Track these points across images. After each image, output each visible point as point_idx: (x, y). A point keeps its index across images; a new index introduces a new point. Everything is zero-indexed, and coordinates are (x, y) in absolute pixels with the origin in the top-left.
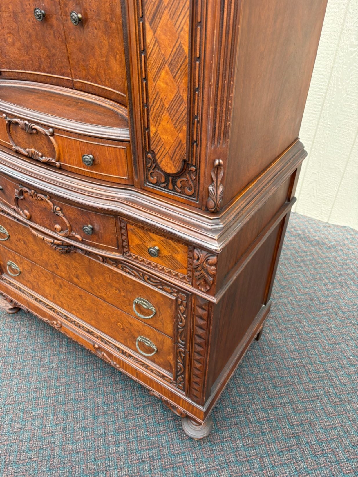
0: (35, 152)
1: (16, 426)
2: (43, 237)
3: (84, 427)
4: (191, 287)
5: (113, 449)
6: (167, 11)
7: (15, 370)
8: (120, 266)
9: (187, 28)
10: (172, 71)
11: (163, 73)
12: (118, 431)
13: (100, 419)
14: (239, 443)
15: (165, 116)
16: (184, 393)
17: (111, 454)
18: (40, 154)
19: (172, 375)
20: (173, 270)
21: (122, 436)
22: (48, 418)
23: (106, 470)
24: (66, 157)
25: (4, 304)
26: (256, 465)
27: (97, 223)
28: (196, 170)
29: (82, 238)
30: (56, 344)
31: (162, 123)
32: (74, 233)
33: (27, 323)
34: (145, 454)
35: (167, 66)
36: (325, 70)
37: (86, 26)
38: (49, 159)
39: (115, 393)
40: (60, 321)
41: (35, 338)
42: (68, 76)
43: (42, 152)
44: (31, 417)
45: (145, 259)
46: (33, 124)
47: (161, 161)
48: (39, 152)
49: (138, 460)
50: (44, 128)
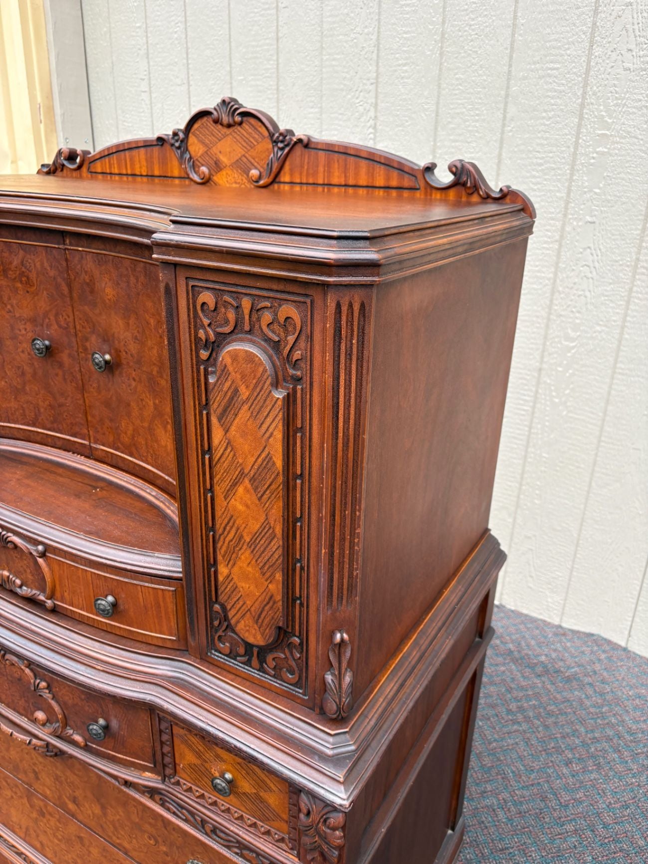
0: (8, 577)
2: (11, 731)
4: (296, 860)
6: (246, 407)
8: (157, 798)
9: (279, 435)
10: (256, 489)
11: (241, 490)
15: (245, 555)
18: (18, 582)
20: (261, 821)
24: (66, 594)
27: (116, 717)
28: (301, 644)
29: (86, 740)
31: (239, 563)
32: (71, 732)
35: (247, 481)
36: (529, 373)
37: (117, 373)
38: (34, 592)
42: (84, 439)
43: (21, 580)
45: (206, 794)
46: (9, 534)
47: (238, 622)
48: (17, 578)
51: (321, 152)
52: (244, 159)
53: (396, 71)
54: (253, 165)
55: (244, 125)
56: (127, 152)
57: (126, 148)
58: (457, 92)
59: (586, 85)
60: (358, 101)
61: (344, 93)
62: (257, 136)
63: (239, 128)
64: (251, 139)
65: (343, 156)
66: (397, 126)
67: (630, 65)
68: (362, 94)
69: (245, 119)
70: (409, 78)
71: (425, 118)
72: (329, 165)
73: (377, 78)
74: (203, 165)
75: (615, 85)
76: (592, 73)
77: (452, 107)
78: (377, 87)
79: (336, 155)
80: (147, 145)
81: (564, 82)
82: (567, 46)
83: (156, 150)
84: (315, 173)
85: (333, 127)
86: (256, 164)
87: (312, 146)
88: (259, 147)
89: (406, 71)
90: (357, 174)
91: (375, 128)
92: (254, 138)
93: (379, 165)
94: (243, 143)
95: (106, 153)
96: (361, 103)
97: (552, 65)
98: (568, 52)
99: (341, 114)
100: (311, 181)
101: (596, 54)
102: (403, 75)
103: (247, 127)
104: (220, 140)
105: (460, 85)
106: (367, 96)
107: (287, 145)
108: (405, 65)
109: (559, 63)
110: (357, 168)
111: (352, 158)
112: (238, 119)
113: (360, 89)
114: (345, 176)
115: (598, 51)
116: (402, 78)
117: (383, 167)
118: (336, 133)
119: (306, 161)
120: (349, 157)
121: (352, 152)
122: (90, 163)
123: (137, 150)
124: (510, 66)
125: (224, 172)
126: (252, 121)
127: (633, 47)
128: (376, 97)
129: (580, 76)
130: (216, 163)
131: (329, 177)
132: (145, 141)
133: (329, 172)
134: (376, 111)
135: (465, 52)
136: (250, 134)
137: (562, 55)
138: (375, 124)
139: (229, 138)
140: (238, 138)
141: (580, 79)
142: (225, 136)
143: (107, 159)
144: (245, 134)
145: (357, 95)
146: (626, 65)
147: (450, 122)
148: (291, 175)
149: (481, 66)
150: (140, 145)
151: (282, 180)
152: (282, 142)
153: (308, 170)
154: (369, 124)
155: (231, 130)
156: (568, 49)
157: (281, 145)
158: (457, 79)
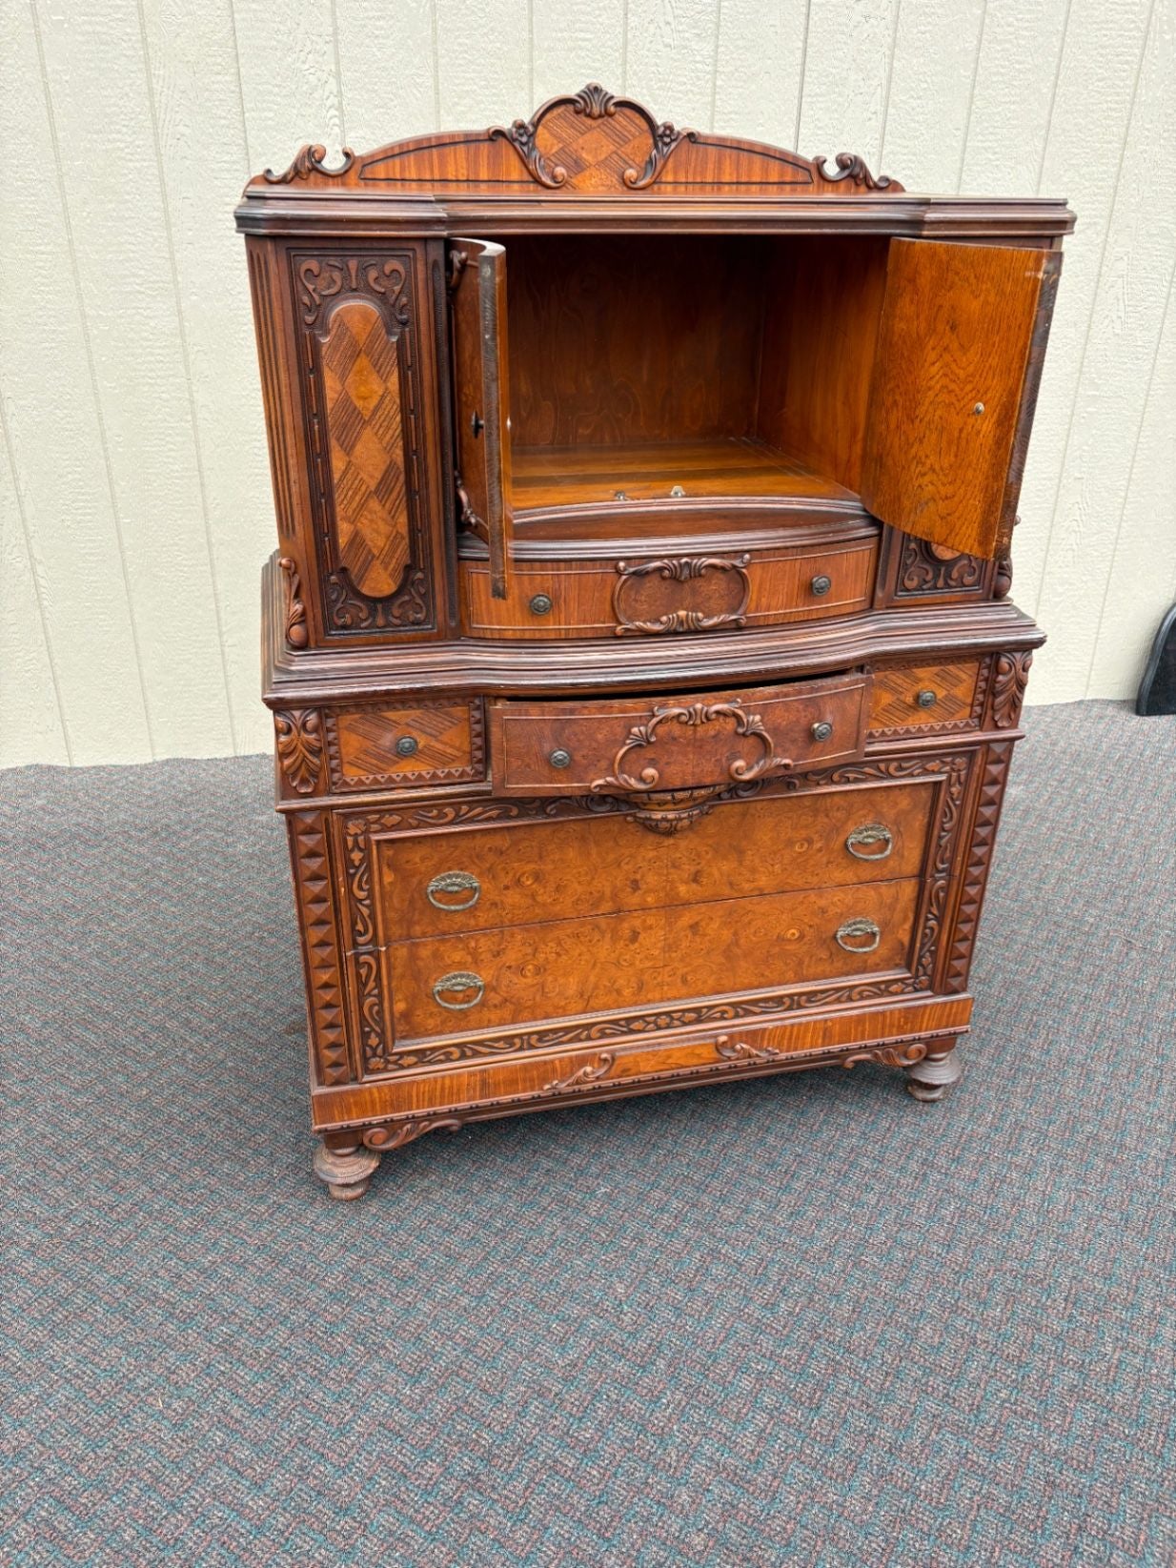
0: (687, 615)
1: (695, 1306)
3: (792, 1213)
4: (979, 733)
5: (871, 1198)
7: (545, 1254)
8: (836, 777)
12: (843, 1176)
13: (797, 1185)
14: (983, 1061)
16: (929, 993)
17: (877, 1204)
18: (700, 615)
19: (905, 970)
20: (949, 720)
21: (856, 1176)
22: (723, 1251)
23: (902, 1225)
25: (355, 1167)
26: (1031, 1067)
30: (546, 1164)
33: (426, 1183)
34: (914, 1166)
38: (721, 616)
39: (761, 1141)
40: (607, 1052)
41: (490, 1187)
43: (702, 611)
44: (695, 1276)
46: (703, 559)
49: (916, 1178)
50: (729, 558)
51: (710, 147)
52: (614, 156)
53: (365, 26)
54: (627, 163)
55: (617, 116)
56: (434, 150)
57: (433, 144)
58: (461, 62)
59: (625, 62)
60: (307, 66)
61: (279, 54)
62: (633, 130)
63: (610, 120)
64: (626, 133)
65: (735, 152)
66: (376, 107)
67: (670, 41)
68: (310, 56)
69: (618, 109)
70: (388, 37)
71: (419, 95)
72: (720, 162)
73: (335, 33)
74: (557, 165)
75: (657, 65)
76: (630, 48)
77: (457, 82)
78: (336, 47)
79: (728, 150)
80: (470, 140)
81: (598, 57)
82: (597, 12)
83: (485, 147)
84: (703, 173)
85: (264, 105)
86: (630, 162)
87: (702, 141)
88: (636, 143)
89: (382, 28)
90: (750, 170)
91: (340, 108)
92: (629, 132)
93: (773, 160)
94: (615, 137)
95: (397, 151)
96: (312, 70)
97: (582, 35)
98: (600, 20)
99: (278, 86)
100: (699, 180)
101: (632, 25)
102: (377, 32)
103: (621, 119)
104: (583, 134)
105: (466, 52)
106: (320, 59)
107: (672, 141)
108: (379, 18)
109: (592, 33)
110: (750, 163)
111: (745, 153)
112: (612, 109)
113: (307, 50)
114: (738, 173)
115: (633, 21)
116: (377, 37)
117: (777, 162)
118: (271, 115)
119: (694, 156)
120: (742, 153)
121: (746, 147)
122: (364, 166)
123: (452, 148)
124: (531, 31)
125: (587, 173)
126: (628, 111)
127: (670, 19)
128: (337, 63)
129: (617, 51)
130: (576, 162)
131: (719, 174)
132: (466, 135)
133: (720, 169)
134: (339, 83)
135: (467, 8)
136: (623, 127)
137: (593, 24)
138: (340, 103)
139: (596, 134)
140: (608, 131)
141: (617, 54)
142: (590, 129)
143: (397, 160)
144: (618, 127)
145: (303, 58)
146: (667, 41)
147: (457, 104)
148: (675, 173)
149: (492, 30)
150: (457, 140)
151: (664, 180)
152: (668, 136)
153: (695, 167)
154: (329, 103)
155: (600, 121)
156: (600, 15)
157: (667, 140)
158: (460, 44)
